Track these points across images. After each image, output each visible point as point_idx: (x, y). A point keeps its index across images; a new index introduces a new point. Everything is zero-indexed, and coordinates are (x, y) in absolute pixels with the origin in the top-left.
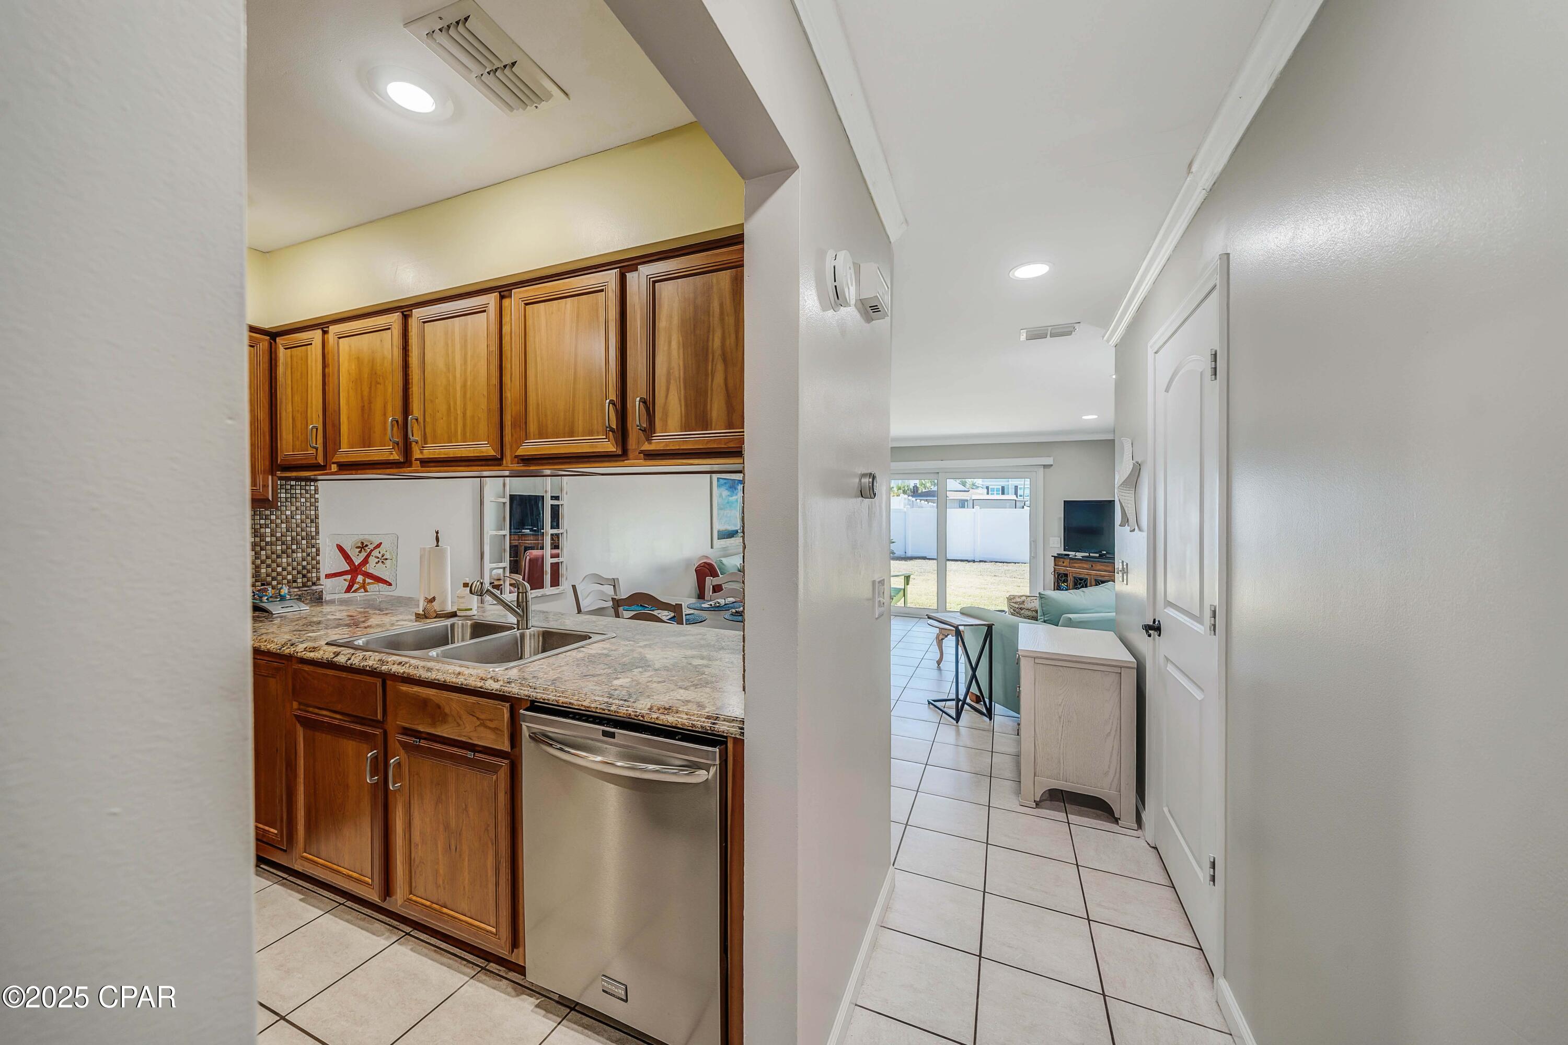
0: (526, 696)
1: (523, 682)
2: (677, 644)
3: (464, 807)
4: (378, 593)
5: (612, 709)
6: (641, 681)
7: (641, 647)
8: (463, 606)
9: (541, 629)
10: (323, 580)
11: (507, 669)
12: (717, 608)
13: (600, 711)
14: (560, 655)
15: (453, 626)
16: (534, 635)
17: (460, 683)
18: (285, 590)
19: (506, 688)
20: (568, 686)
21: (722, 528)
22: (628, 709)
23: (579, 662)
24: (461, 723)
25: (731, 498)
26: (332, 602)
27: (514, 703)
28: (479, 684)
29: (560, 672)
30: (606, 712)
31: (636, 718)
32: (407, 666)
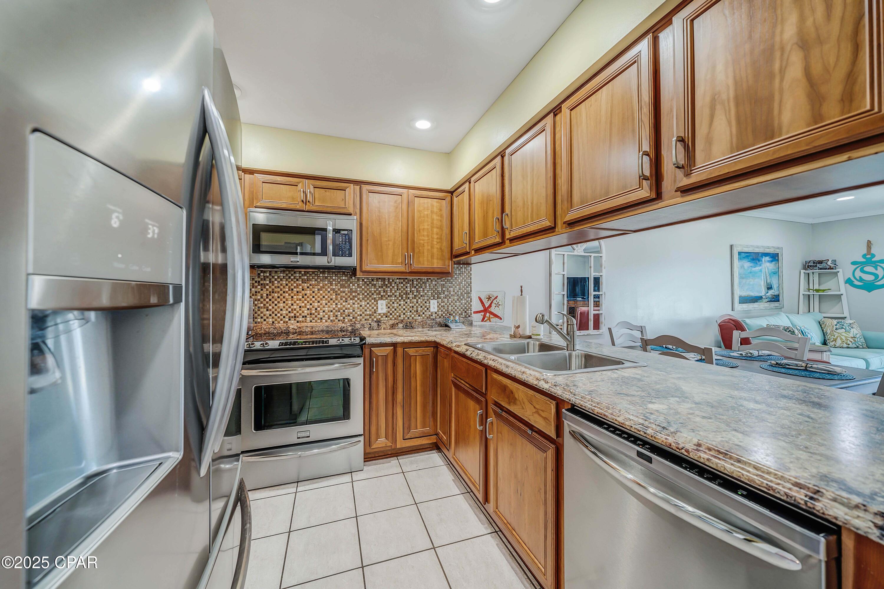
0: (568, 399)
1: (566, 387)
2: (716, 382)
3: (526, 467)
4: (495, 323)
5: (648, 432)
6: (679, 411)
7: (674, 378)
8: (535, 333)
9: (584, 352)
10: (473, 315)
11: (555, 375)
12: (750, 358)
13: (635, 431)
14: (597, 372)
15: (528, 343)
16: (578, 356)
17: (523, 379)
18: (457, 318)
19: (553, 390)
20: (603, 399)
21: (744, 294)
22: (668, 437)
23: (613, 381)
24: (524, 407)
25: (753, 269)
26: (476, 326)
27: (559, 402)
28: (535, 382)
29: (596, 386)
30: (642, 433)
31: (678, 450)
32: (497, 362)
